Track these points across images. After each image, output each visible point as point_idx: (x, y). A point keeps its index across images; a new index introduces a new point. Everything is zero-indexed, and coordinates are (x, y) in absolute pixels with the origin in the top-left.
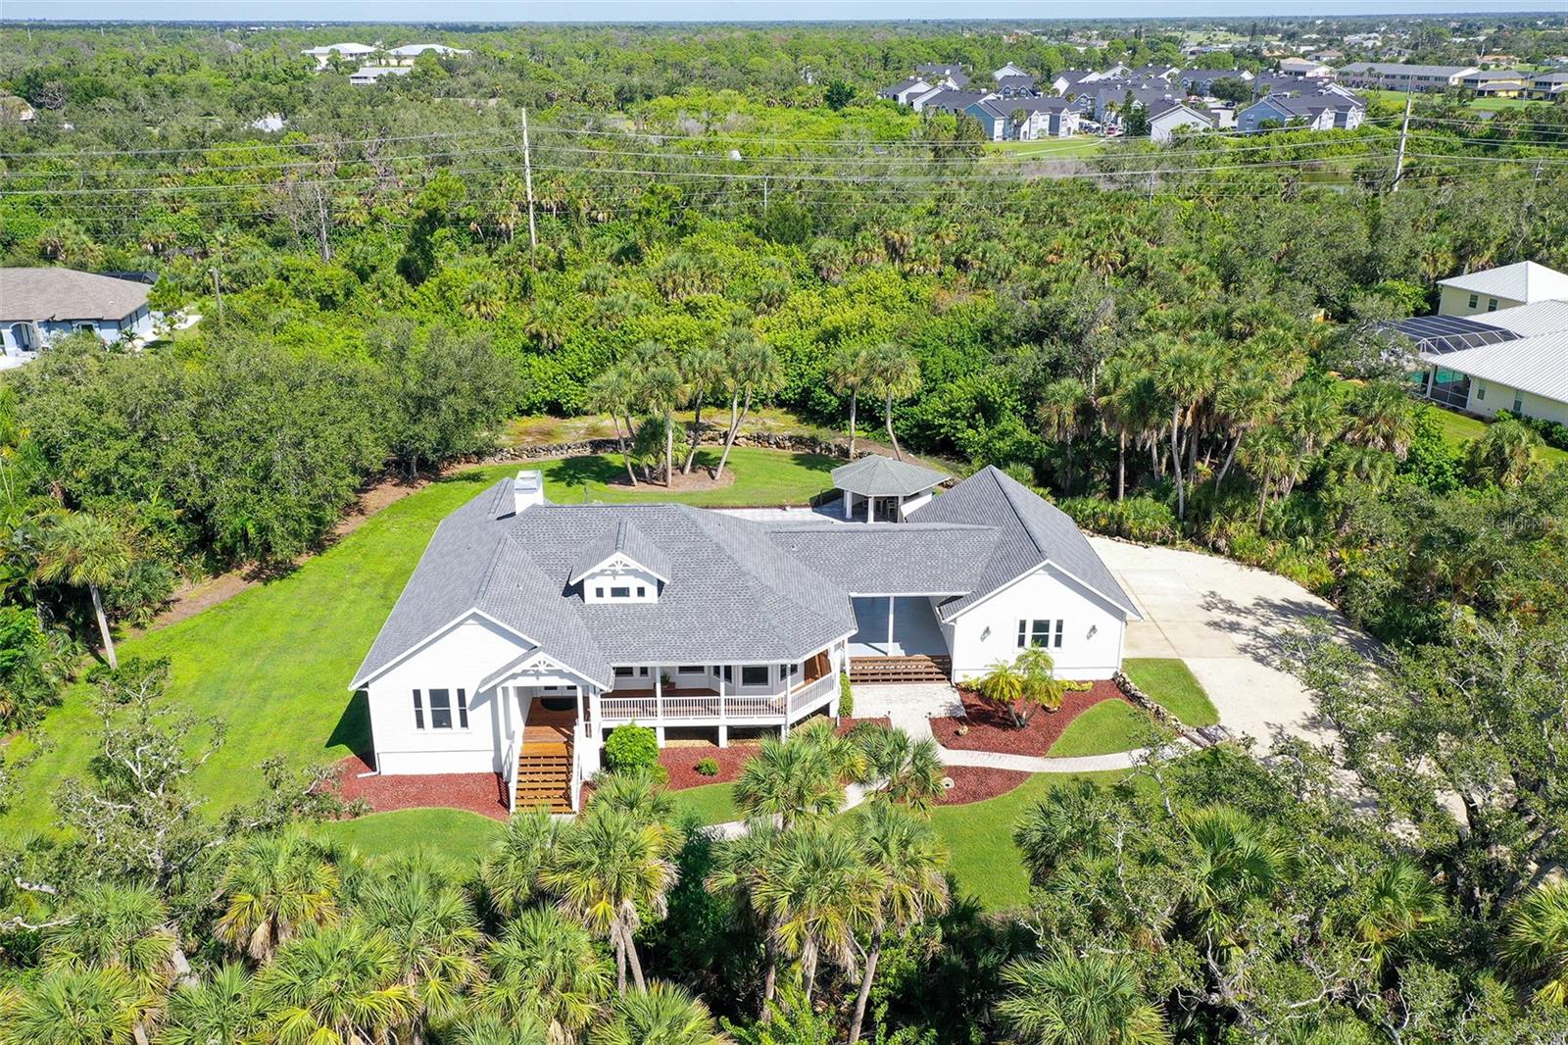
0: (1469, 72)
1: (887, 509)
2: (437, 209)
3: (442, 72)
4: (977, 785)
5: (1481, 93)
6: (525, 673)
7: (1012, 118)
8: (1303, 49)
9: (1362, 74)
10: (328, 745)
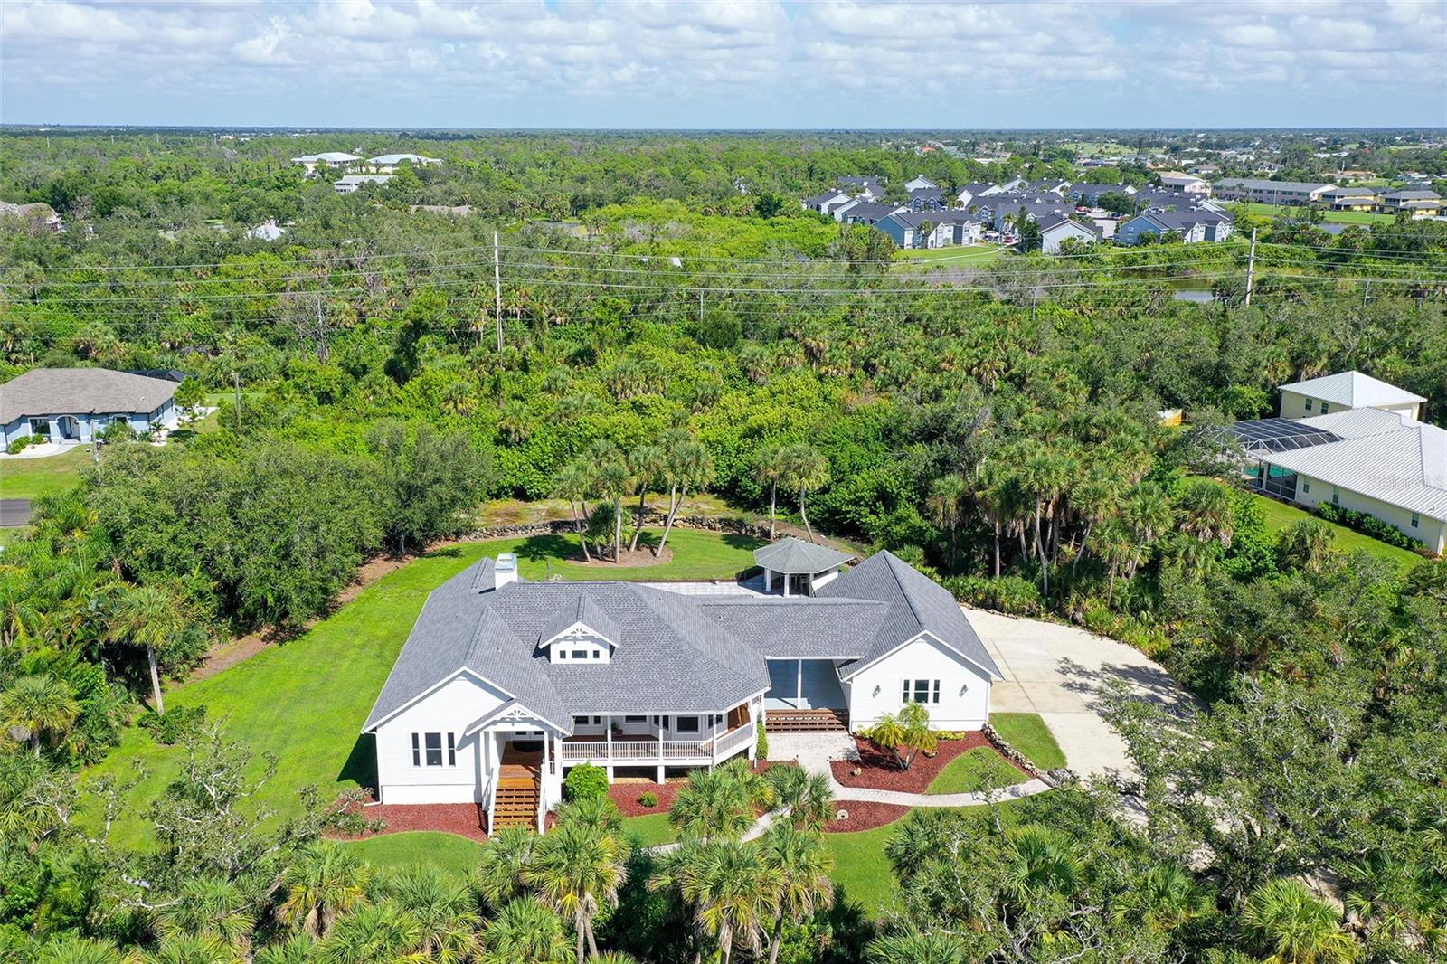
0: (1328, 188)
1: (800, 584)
2: (421, 320)
3: (418, 182)
4: (867, 816)
5: (1338, 207)
6: (503, 720)
7: (920, 228)
8: (1184, 162)
9: (1234, 188)
10: (338, 780)
